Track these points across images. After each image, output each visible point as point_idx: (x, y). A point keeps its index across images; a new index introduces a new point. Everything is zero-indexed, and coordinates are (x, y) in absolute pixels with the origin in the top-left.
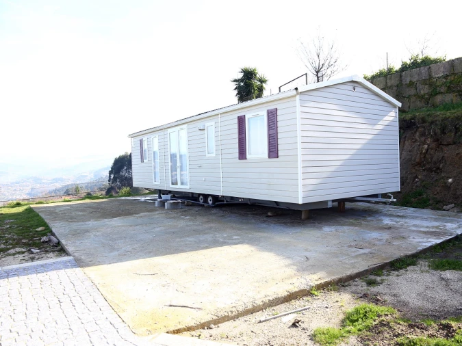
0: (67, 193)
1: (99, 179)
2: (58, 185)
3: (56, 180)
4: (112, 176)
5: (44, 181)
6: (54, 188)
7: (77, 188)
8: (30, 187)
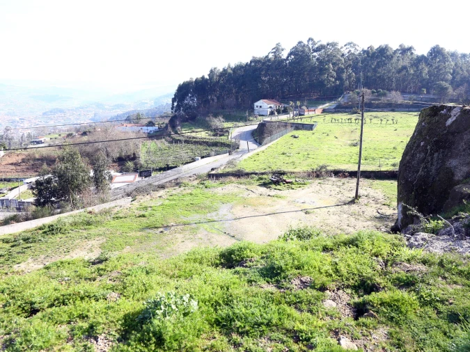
0: (128, 120)
1: (160, 106)
2: (120, 112)
3: (118, 106)
4: (175, 104)
5: (106, 107)
6: (116, 114)
7: (138, 115)
8: (93, 112)
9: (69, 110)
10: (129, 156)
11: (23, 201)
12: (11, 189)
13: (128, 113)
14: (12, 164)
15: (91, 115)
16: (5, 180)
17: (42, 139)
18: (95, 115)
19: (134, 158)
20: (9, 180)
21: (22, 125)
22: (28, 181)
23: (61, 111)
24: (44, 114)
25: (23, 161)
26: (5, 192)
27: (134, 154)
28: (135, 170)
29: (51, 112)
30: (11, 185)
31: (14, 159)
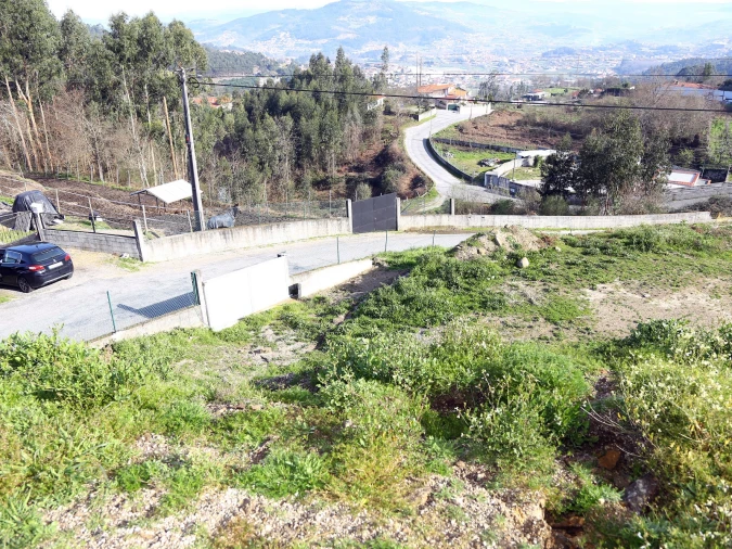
9: (583, 51)
10: (685, 140)
11: (516, 182)
12: (501, 162)
13: (684, 62)
14: (502, 126)
15: (616, 62)
16: (493, 148)
17: (540, 94)
18: (623, 61)
19: (696, 143)
20: (498, 149)
21: (511, 70)
22: (524, 154)
23: (570, 52)
24: (544, 55)
25: (518, 123)
26: (492, 164)
27: (697, 137)
28: (695, 166)
29: (555, 52)
30: (499, 156)
31: (505, 120)
